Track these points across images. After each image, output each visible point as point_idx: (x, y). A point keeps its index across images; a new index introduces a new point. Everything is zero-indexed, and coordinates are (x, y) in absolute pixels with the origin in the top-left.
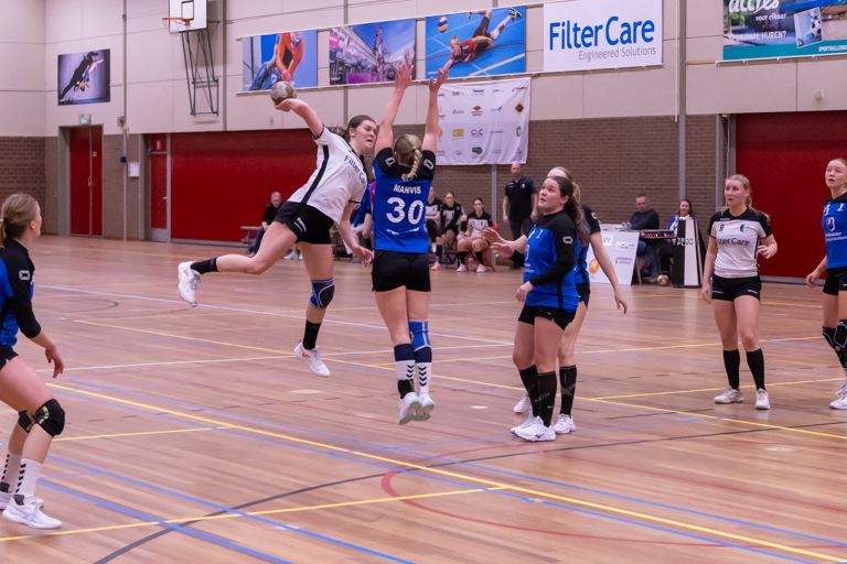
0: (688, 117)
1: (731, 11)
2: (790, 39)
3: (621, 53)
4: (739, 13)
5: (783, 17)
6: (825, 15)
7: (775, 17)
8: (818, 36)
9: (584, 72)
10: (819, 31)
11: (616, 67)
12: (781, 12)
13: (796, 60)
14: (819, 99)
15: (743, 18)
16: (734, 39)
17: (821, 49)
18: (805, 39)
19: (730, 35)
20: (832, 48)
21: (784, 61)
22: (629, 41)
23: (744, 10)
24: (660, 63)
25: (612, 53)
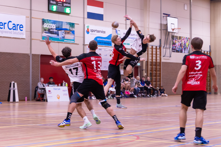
0: (32, 54)
1: (44, 27)
2: (58, 37)
3: (13, 33)
4: (46, 28)
5: (56, 31)
6: (65, 32)
7: (55, 30)
8: (64, 37)
10: (64, 36)
12: (56, 30)
13: (59, 42)
15: (47, 29)
16: (45, 35)
18: (61, 38)
19: (44, 33)
20: (67, 41)
22: (15, 29)
23: (47, 27)
24: (25, 38)
25: (10, 32)
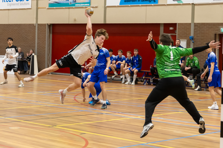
0: (38, 24)
2: (67, 1)
3: (20, 4)
8: (75, 1)
9: (9, 10)
11: (18, 8)
13: (69, 8)
14: (75, 20)
16: (52, 1)
17: (76, 5)
18: (72, 2)
20: (79, 5)
21: (66, 8)
24: (31, 8)
25: (17, 4)
